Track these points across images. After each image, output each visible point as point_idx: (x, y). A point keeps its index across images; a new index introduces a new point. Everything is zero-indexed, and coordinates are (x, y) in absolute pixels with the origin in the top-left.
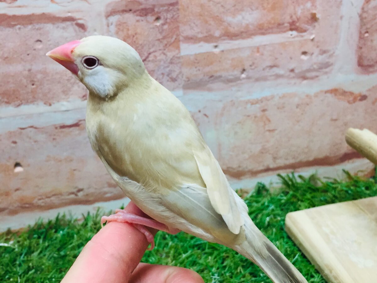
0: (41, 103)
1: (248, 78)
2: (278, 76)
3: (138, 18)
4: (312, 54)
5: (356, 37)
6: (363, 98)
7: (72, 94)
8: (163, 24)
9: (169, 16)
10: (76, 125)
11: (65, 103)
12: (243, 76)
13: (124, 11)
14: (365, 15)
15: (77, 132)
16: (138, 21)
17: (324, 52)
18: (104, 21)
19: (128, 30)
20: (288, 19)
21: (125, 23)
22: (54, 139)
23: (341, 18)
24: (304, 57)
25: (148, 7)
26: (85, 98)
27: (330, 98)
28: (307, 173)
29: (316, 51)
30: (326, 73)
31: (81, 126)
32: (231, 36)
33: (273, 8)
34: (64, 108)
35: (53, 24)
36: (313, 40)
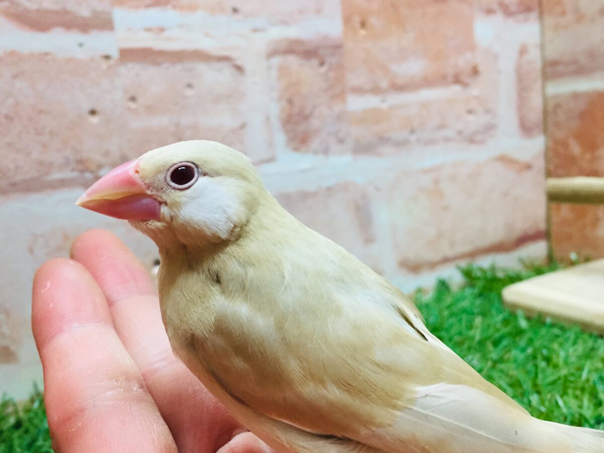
1: (418, 141)
2: (447, 140)
3: (302, 61)
4: (477, 113)
6: (528, 167)
8: (328, 71)
9: (334, 61)
12: (413, 138)
13: (286, 52)
14: (521, 71)
16: (301, 66)
17: (488, 111)
18: (265, 64)
19: (291, 76)
20: (450, 72)
21: (287, 67)
23: (499, 72)
24: (471, 118)
25: (311, 49)
27: (499, 166)
28: (485, 262)
29: (481, 110)
30: (492, 136)
32: (398, 88)
33: (436, 58)
35: (208, 63)
36: (476, 98)
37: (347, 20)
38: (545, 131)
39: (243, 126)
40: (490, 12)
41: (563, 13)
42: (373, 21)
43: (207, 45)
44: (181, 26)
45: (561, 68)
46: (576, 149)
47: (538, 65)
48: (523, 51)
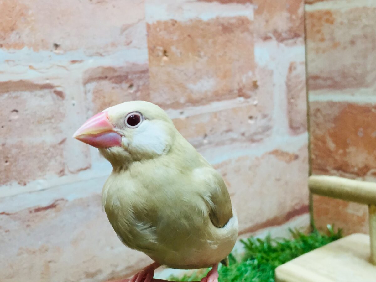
0: (15, 183)
1: (210, 143)
2: (233, 140)
3: (114, 85)
4: (256, 118)
5: (285, 102)
6: (296, 157)
7: (49, 170)
8: (136, 92)
9: (141, 83)
10: (52, 206)
11: (41, 181)
12: (206, 141)
13: (100, 78)
14: (290, 83)
15: (54, 214)
16: (113, 88)
17: (265, 116)
18: (82, 89)
19: (104, 97)
20: (236, 87)
21: (101, 90)
22: (28, 226)
23: (274, 85)
24: (251, 122)
25: (122, 74)
26: (62, 173)
27: (273, 158)
28: (262, 235)
29: (259, 116)
30: (268, 136)
31: (58, 206)
32: (194, 102)
33: (225, 77)
34: (39, 187)
35: (31, 91)
36: (256, 105)
37: (152, 50)
38: (309, 129)
39: (63, 142)
40: (266, 38)
41: (322, 40)
42: (173, 49)
43: (31, 76)
44: (7, 61)
45: (320, 82)
46: (332, 145)
47: (303, 78)
48: (291, 68)
